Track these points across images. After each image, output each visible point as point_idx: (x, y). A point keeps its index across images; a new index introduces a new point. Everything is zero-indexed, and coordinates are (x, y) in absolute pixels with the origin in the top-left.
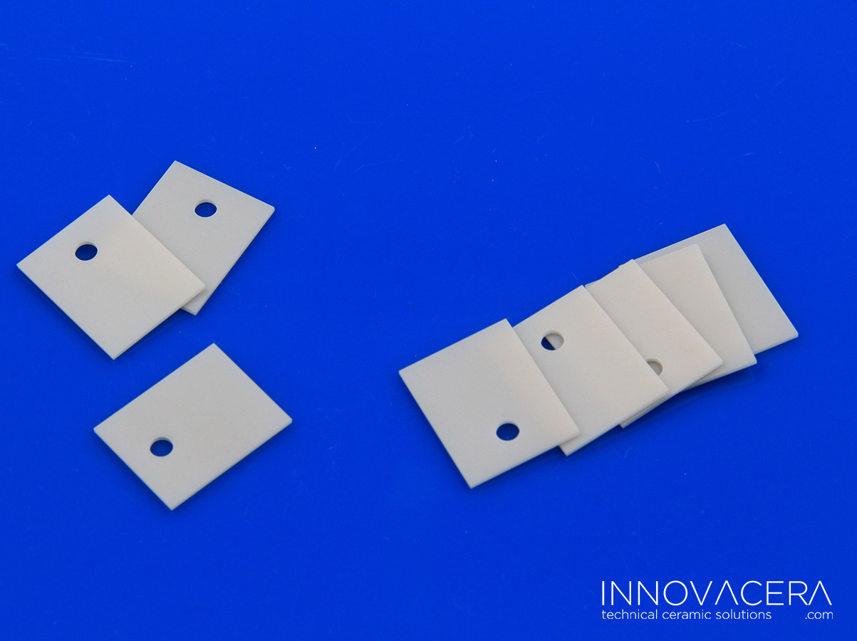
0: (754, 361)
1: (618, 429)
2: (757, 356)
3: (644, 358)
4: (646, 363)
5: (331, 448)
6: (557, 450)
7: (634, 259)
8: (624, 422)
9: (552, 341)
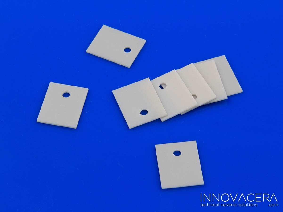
0: (227, 98)
1: (180, 115)
2: (228, 97)
3: (191, 93)
4: (192, 96)
5: (86, 113)
6: (159, 120)
7: (193, 63)
8: (182, 113)
9: (163, 86)
